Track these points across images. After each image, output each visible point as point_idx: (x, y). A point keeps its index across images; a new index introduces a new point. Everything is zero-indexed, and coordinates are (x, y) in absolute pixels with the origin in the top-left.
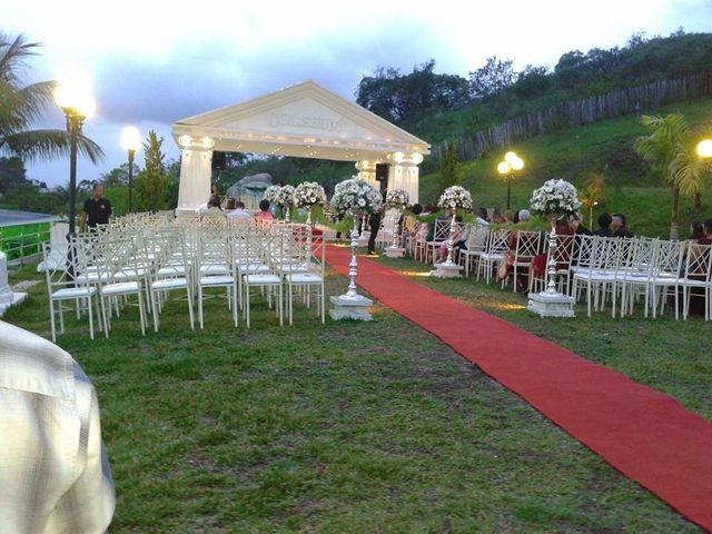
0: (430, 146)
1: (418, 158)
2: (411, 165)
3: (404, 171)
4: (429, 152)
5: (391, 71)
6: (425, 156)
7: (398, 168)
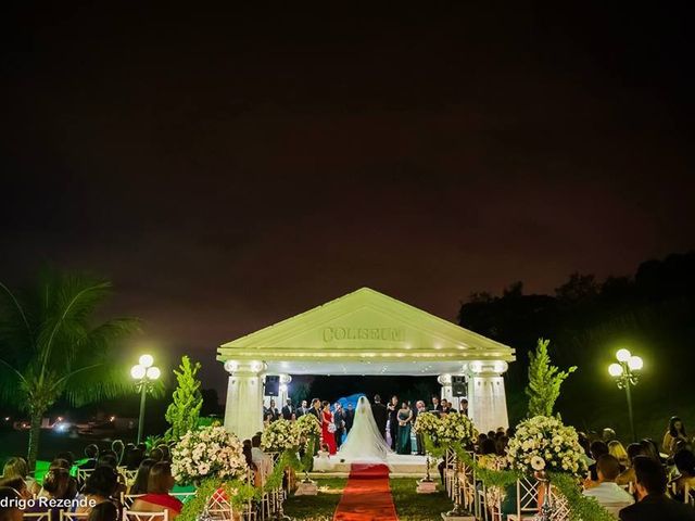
0: (514, 351)
1: (500, 367)
2: (494, 374)
3: (485, 383)
4: (514, 359)
5: (484, 295)
6: (510, 364)
7: (477, 380)
